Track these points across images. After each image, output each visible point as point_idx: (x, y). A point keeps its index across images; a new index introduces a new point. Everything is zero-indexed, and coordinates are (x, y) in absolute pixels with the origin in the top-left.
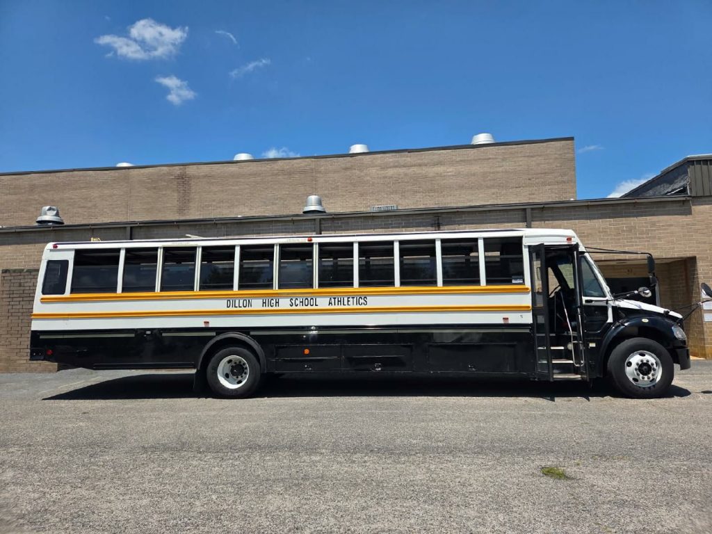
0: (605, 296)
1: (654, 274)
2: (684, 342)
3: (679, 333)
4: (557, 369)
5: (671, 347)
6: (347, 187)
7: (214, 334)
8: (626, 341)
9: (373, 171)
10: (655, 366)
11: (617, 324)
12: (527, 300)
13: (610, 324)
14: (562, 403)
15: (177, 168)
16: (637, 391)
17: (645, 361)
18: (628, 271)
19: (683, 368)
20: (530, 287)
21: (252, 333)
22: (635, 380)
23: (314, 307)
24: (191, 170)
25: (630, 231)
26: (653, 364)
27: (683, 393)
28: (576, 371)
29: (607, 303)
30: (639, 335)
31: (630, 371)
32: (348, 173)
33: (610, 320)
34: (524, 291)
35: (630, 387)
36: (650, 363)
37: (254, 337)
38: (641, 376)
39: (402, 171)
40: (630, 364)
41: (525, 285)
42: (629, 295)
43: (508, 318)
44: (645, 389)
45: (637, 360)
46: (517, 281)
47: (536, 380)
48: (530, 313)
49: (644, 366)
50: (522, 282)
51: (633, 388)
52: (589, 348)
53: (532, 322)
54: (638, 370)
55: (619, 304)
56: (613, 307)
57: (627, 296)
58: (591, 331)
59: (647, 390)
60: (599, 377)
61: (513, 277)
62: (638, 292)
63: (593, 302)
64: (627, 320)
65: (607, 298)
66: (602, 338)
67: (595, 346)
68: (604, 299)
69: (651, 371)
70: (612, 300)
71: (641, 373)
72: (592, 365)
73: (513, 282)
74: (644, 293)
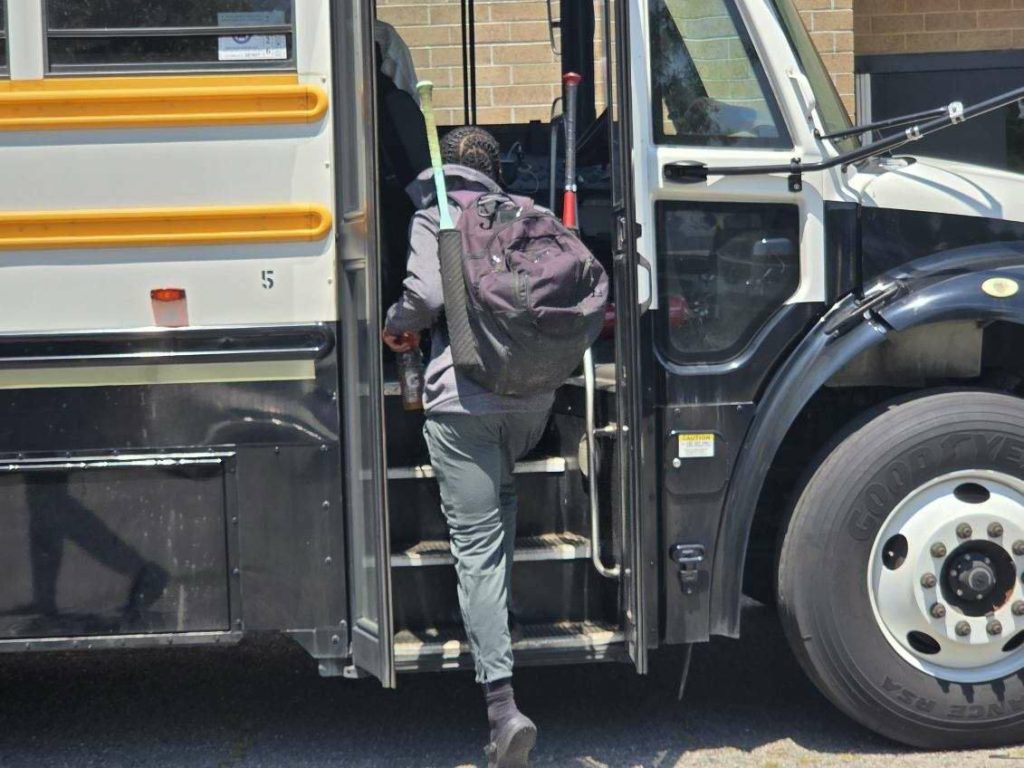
0: (785, 141)
8: (894, 409)
11: (851, 312)
12: (304, 171)
16: (923, 705)
17: (980, 534)
20: (324, 90)
22: (923, 643)
29: (795, 182)
33: (811, 288)
35: (888, 685)
36: (1007, 544)
38: (954, 616)
40: (896, 550)
41: (296, 71)
42: (916, 129)
43: (180, 294)
44: (976, 696)
45: (941, 524)
46: (250, 48)
47: (350, 672)
48: (319, 252)
49: (976, 563)
50: (282, 53)
51: (906, 693)
52: (677, 463)
53: (332, 317)
54: (938, 588)
55: (868, 190)
56: (832, 207)
57: (905, 137)
58: (694, 359)
59: (985, 697)
60: (725, 634)
61: (225, 21)
62: (965, 115)
63: (711, 179)
64: (903, 285)
65: (798, 152)
66: (757, 400)
67: (709, 452)
68: (782, 157)
69: (1010, 585)
70: (829, 164)
71: (953, 599)
72: (684, 566)
73: (224, 55)
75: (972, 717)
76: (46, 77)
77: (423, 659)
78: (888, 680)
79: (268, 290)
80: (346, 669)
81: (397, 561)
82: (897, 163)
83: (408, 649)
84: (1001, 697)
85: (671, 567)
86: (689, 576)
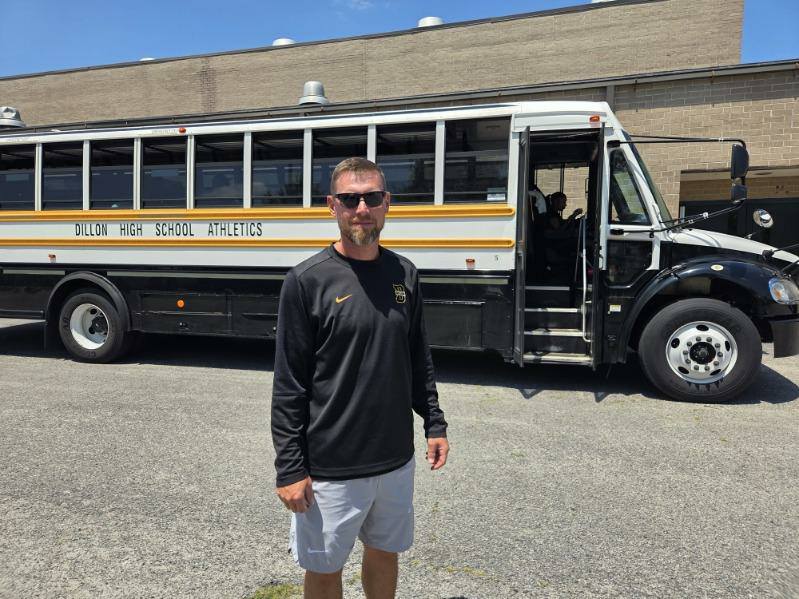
3: (783, 292)
4: (557, 345)
6: (405, 78)
7: (62, 273)
9: (441, 52)
10: (723, 349)
11: (665, 273)
12: (508, 230)
13: (654, 272)
14: (549, 400)
15: (199, 60)
16: (684, 389)
17: (704, 340)
18: (778, 187)
19: (779, 354)
20: (515, 208)
21: (109, 274)
22: (683, 370)
23: (188, 238)
24: (216, 63)
25: (781, 119)
26: (718, 346)
28: (585, 350)
29: (652, 235)
30: (711, 295)
31: (676, 357)
32: (408, 57)
33: (655, 265)
34: (504, 215)
36: (713, 344)
37: (111, 278)
38: (693, 364)
39: (480, 51)
40: (676, 343)
41: (507, 203)
42: (693, 220)
43: (474, 261)
44: (700, 388)
45: (692, 336)
46: (495, 197)
47: (512, 362)
48: (511, 251)
49: (702, 349)
50: (504, 198)
51: (677, 385)
52: (609, 313)
53: (514, 268)
54: (689, 355)
55: (675, 238)
56: (663, 243)
57: (689, 223)
58: (616, 284)
59: (703, 388)
60: (621, 362)
61: (490, 190)
62: (708, 216)
63: (625, 234)
64: (684, 266)
65: (653, 227)
66: (635, 297)
67: (619, 310)
68: (648, 228)
69: (713, 357)
70: (663, 230)
71: (694, 359)
72: (609, 341)
73: (489, 199)
74: (761, 219)
75: (698, 394)
77: (535, 360)
78: (672, 381)
79: (497, 262)
81: (526, 333)
82: (687, 231)
83: (529, 357)
84: (708, 389)
85: (606, 342)
86: (611, 344)
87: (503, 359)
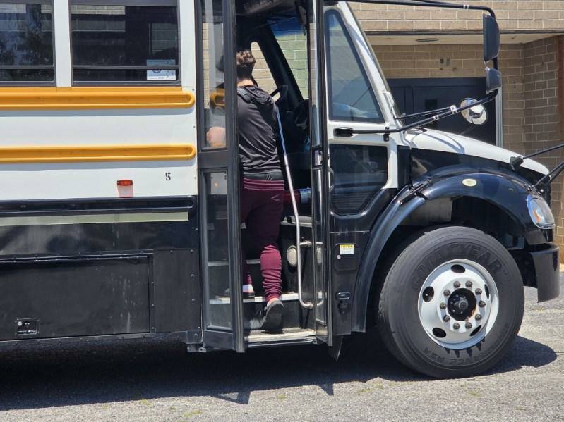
0: (381, 120)
1: (495, 60)
2: (549, 233)
3: (540, 212)
5: (520, 247)
8: (427, 234)
10: (483, 297)
11: (408, 192)
12: (183, 130)
13: (393, 192)
16: (441, 359)
17: (463, 286)
18: (442, 61)
19: (543, 297)
20: (193, 94)
22: (439, 333)
26: (479, 293)
27: (539, 355)
28: (305, 320)
29: (386, 137)
30: (454, 221)
31: (430, 313)
33: (392, 182)
34: (174, 105)
35: (426, 351)
36: (473, 290)
38: (453, 321)
40: (429, 293)
41: (181, 86)
42: (437, 116)
43: (130, 183)
44: (460, 355)
45: (447, 282)
46: (160, 75)
47: (203, 350)
48: (191, 165)
49: (461, 298)
50: (174, 78)
51: (433, 354)
52: (339, 257)
53: (196, 193)
54: (446, 309)
55: (414, 141)
56: (400, 148)
57: (433, 119)
58: (345, 212)
59: (464, 355)
60: (358, 331)
61: (150, 63)
62: (458, 111)
63: (354, 135)
64: (430, 181)
65: (387, 125)
66: (371, 230)
67: (352, 252)
68: (381, 127)
69: (474, 308)
72: (341, 302)
73: (149, 78)
74: (472, 113)
75: (459, 364)
76: (72, 86)
78: (426, 349)
79: (168, 182)
80: (200, 349)
84: (470, 355)
85: (336, 303)
86: (344, 305)
87: (186, 346)
